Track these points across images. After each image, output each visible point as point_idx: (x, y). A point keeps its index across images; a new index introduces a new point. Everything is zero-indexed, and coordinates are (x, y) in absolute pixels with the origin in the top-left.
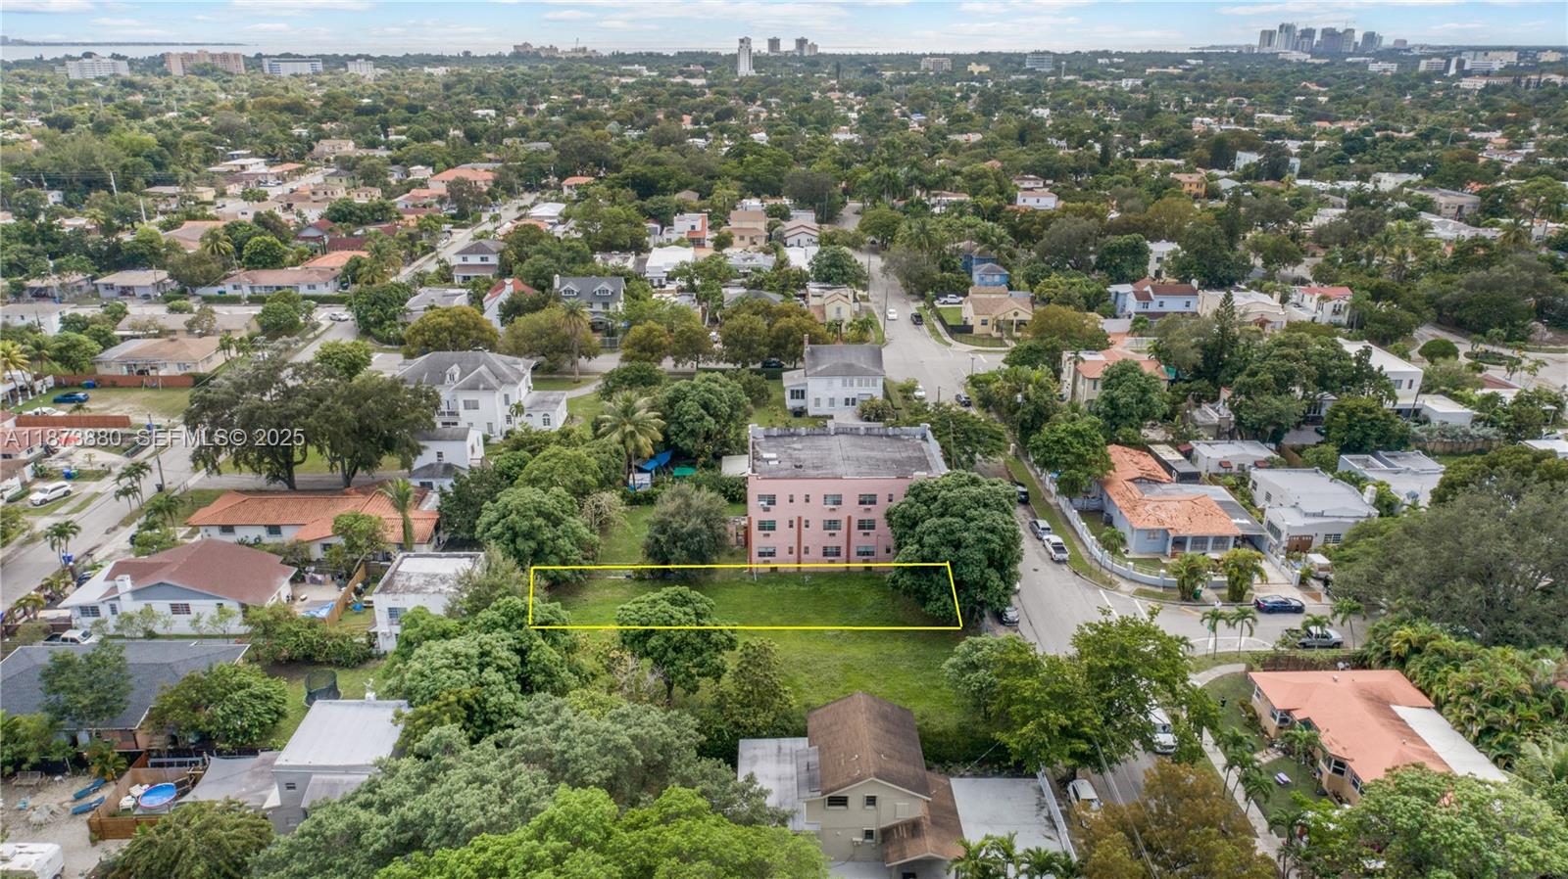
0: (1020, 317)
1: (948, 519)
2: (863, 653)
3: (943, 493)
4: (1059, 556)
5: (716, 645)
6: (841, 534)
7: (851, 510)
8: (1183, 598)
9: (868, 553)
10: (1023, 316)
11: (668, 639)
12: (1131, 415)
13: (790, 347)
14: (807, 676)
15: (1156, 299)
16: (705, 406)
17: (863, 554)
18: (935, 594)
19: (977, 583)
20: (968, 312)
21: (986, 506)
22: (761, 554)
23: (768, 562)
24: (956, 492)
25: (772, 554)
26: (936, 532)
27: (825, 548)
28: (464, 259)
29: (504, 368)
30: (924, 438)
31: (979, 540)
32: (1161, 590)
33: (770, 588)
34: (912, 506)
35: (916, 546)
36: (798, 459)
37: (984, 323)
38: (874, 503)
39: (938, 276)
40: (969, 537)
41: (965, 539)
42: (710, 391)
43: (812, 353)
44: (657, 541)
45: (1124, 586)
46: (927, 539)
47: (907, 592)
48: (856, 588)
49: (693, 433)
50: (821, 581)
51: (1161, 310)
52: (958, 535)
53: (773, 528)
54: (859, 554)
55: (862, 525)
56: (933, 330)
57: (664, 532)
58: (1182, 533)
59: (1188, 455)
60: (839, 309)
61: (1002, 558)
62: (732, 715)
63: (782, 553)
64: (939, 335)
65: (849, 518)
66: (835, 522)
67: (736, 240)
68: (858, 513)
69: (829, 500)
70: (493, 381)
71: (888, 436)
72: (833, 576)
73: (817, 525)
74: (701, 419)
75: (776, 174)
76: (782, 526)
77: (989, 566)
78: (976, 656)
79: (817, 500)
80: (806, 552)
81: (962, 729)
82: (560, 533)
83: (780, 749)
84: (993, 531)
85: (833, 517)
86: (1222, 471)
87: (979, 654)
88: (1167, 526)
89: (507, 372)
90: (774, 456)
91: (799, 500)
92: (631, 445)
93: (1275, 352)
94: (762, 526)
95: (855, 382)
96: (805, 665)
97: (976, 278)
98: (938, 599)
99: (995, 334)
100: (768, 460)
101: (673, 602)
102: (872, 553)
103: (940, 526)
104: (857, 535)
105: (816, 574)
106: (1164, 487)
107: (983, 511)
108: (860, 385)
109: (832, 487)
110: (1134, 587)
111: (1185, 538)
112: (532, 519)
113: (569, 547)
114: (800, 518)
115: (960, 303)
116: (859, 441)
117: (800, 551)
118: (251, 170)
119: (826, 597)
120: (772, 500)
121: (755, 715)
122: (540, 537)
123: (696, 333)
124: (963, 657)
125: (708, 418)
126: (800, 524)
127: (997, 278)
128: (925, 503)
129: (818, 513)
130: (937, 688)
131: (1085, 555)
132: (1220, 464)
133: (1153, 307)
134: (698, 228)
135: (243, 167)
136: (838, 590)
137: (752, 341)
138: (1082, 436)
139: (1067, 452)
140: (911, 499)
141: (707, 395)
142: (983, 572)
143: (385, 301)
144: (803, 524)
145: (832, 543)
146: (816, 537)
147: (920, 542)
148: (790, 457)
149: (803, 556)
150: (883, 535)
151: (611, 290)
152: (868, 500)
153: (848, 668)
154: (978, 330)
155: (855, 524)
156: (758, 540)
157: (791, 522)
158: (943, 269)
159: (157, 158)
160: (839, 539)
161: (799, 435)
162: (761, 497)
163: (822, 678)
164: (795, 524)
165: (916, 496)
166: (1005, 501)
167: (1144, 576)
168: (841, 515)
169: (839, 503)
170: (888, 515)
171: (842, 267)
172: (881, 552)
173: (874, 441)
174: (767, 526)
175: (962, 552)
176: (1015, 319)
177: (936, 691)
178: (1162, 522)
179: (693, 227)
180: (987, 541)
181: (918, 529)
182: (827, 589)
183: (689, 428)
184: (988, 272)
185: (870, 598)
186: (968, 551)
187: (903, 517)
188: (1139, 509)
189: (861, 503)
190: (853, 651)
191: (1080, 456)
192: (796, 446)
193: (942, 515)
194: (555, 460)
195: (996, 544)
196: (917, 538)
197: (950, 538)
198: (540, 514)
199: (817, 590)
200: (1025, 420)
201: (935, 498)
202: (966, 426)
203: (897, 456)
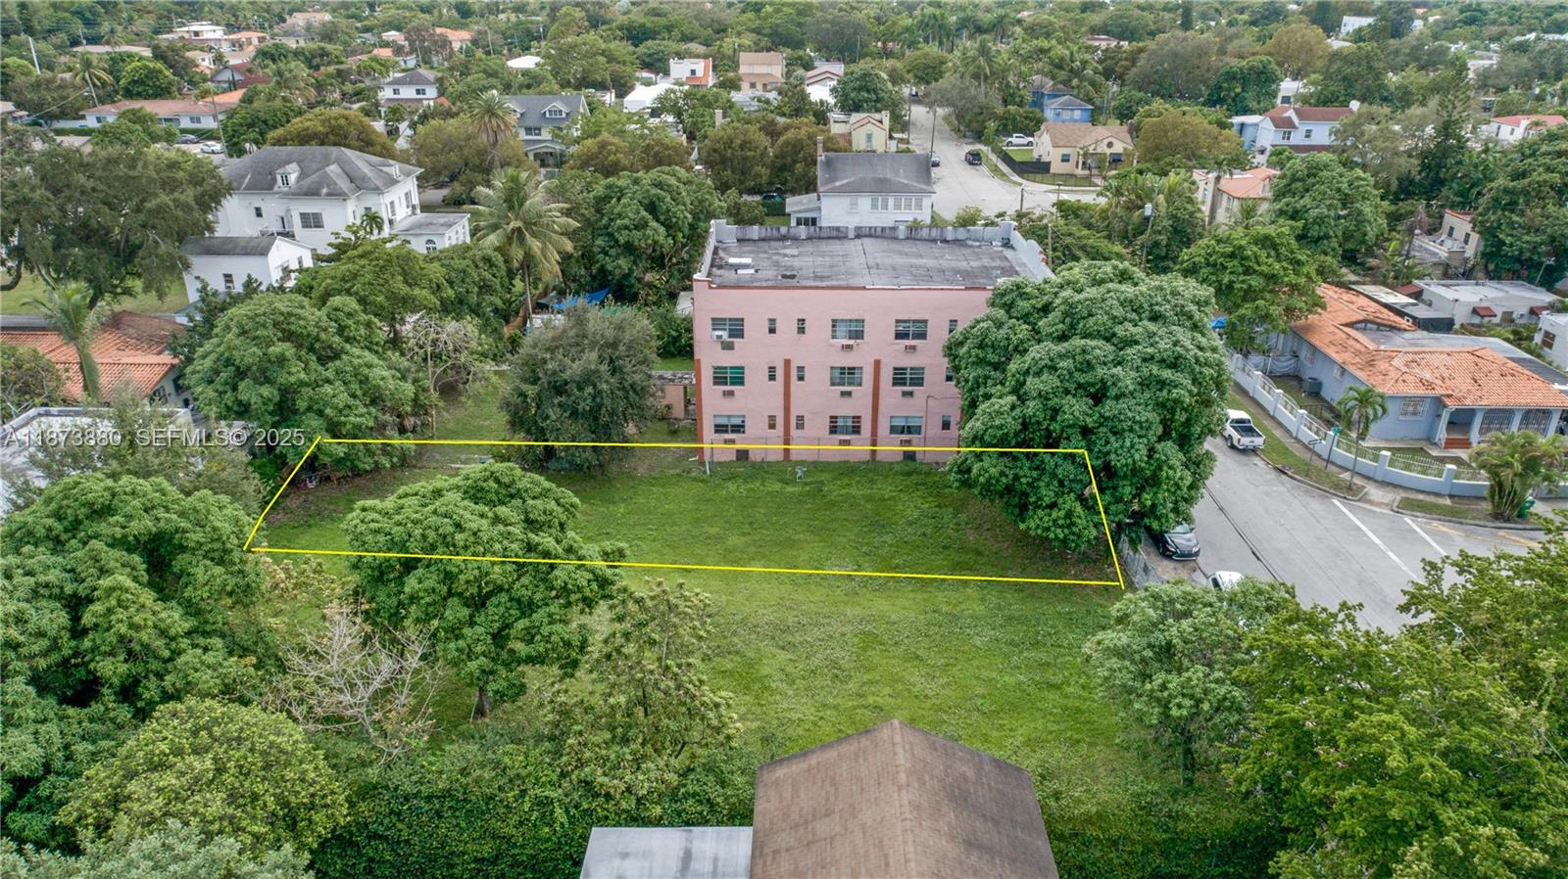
0: (1114, 150)
1: (1077, 342)
2: (900, 609)
3: (1067, 293)
4: (1246, 441)
5: (565, 590)
6: (863, 393)
7: (880, 349)
8: (1497, 516)
9: (909, 430)
10: (1118, 148)
11: (449, 577)
12: (1327, 237)
13: (799, 167)
14: (783, 656)
15: (1302, 127)
16: (652, 208)
17: (902, 430)
18: (1048, 495)
19: (1135, 471)
20: (1043, 146)
21: (1155, 317)
22: (720, 429)
23: (733, 442)
24: (1092, 292)
25: (738, 428)
26: (1053, 368)
27: (833, 419)
28: (396, 92)
29: (366, 170)
30: (1007, 244)
31: (1144, 384)
32: (1448, 502)
33: (732, 486)
34: (999, 325)
35: (1012, 399)
36: (787, 268)
37: (1065, 159)
38: (922, 336)
39: (1000, 110)
40: (1127, 378)
41: (1116, 380)
42: (659, 185)
43: (828, 163)
44: (523, 395)
45: (1375, 493)
46: (1033, 384)
47: (988, 490)
48: (886, 489)
49: (629, 248)
50: (824, 477)
51: (1307, 142)
52: (1100, 371)
53: (739, 380)
54: (893, 430)
55: (900, 377)
56: (995, 170)
57: (535, 381)
58: (1468, 403)
59: (1418, 295)
60: (869, 137)
61: (1188, 423)
62: (581, 764)
63: (756, 426)
64: (1003, 175)
65: (877, 364)
66: (852, 370)
67: (745, 85)
68: (895, 355)
69: (841, 329)
70: (344, 184)
71: (944, 241)
72: (846, 470)
73: (818, 379)
74: (642, 226)
75: (800, 25)
76: (756, 377)
77: (1164, 436)
78: (1176, 631)
79: (818, 329)
80: (800, 426)
81: (1145, 808)
82: (330, 374)
83: (687, 857)
84: (1174, 364)
85: (847, 360)
86: (1477, 320)
87: (1186, 624)
88: (1439, 392)
89: (370, 174)
90: (747, 260)
91: (787, 328)
92: (517, 254)
93: (1544, 148)
94: (720, 377)
95: (891, 201)
96: (781, 634)
97: (1049, 114)
98: (1053, 506)
99: (1080, 172)
100: (736, 267)
101: (476, 494)
102: (918, 430)
103: (1061, 356)
104: (891, 395)
105: (816, 466)
106: (1407, 335)
107: (1152, 327)
108: (898, 206)
109: (845, 305)
110: (1397, 496)
111: (1472, 412)
112: (270, 343)
113: (343, 398)
114: (787, 363)
115: (1030, 144)
116: (894, 246)
117: (789, 423)
118: (205, 36)
119: (833, 504)
120: (737, 328)
121: (638, 762)
122: (283, 379)
123: (667, 148)
124: (1144, 631)
125: (655, 224)
126: (787, 374)
127: (1077, 114)
128: (1025, 318)
129: (820, 354)
130: (1056, 687)
131: (1288, 441)
132: (1475, 311)
133: (1297, 139)
134: (700, 73)
135: (196, 34)
136: (853, 491)
137: (745, 159)
138: (1275, 247)
139: (1248, 271)
140: (1001, 313)
141: (654, 191)
142: (1151, 451)
143: (265, 122)
144: (794, 374)
145: (845, 409)
146: (816, 399)
147: (1018, 390)
148: (777, 264)
149: (794, 432)
150: (940, 396)
151: (565, 110)
152: (910, 331)
153: (870, 640)
154: (1057, 167)
155: (887, 376)
156: (714, 404)
157: (772, 369)
158: (1005, 102)
159: (88, 15)
160: (859, 404)
161: (795, 239)
162: (717, 323)
163: (815, 661)
164: (780, 373)
165: (1008, 307)
166: (1194, 308)
167: (1414, 476)
168: (862, 357)
169: (858, 335)
170: (951, 350)
171: (875, 91)
172: (933, 429)
173: (922, 247)
174: (730, 378)
175: (1109, 407)
176: (1108, 151)
177: (1053, 696)
178: (1430, 385)
179: (693, 72)
180: (1163, 384)
181: (1013, 367)
182: (835, 490)
183: (622, 241)
184: (1065, 107)
185: (912, 507)
186: (1122, 405)
187: (981, 346)
188: (1382, 365)
189: (899, 336)
190: (881, 605)
191: (1272, 278)
192: (788, 251)
193: (1063, 338)
194: (363, 262)
195: (1184, 390)
196: (1010, 383)
197: (1082, 378)
198: (289, 336)
199: (818, 491)
200: (1156, 244)
201: (1046, 309)
202: (1068, 240)
203: (963, 265)
